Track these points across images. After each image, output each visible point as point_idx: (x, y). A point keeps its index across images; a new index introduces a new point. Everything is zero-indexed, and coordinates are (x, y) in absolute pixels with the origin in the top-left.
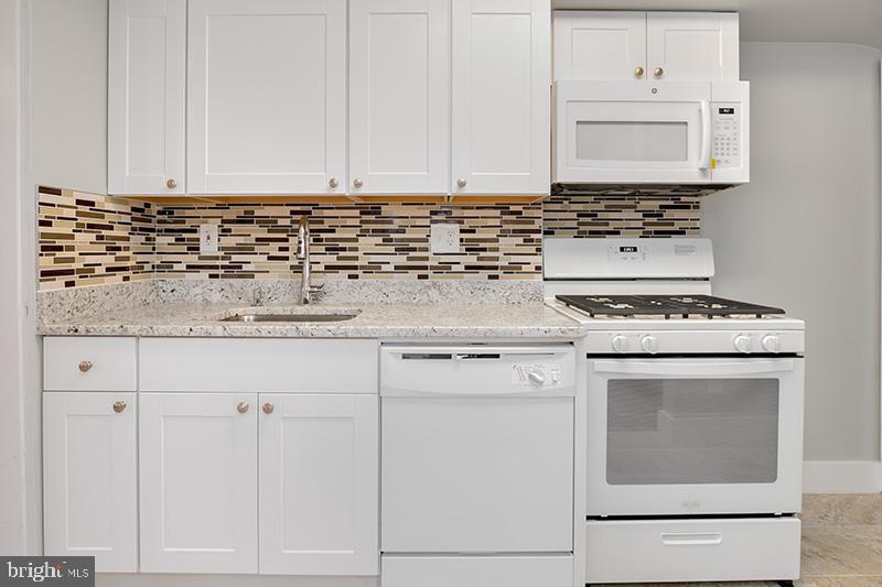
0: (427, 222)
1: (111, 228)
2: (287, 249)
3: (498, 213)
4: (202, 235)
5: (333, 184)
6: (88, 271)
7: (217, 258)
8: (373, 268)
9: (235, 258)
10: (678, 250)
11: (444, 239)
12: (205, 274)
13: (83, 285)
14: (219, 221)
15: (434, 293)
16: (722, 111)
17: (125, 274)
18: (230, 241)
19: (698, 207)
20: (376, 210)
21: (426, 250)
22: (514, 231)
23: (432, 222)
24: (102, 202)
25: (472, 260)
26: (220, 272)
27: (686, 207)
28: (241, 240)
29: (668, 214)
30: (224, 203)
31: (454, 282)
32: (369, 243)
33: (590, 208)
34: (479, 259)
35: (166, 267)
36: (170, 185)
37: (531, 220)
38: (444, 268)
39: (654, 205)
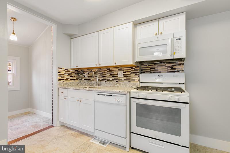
0: (117, 71)
1: (71, 73)
2: (96, 77)
3: (130, 69)
4: (85, 74)
5: (96, 65)
6: (67, 80)
7: (87, 78)
8: (109, 80)
9: (90, 78)
10: (174, 76)
11: (120, 74)
12: (86, 81)
13: (66, 82)
14: (88, 72)
15: (118, 85)
16: (177, 40)
17: (74, 80)
18: (89, 75)
19: (183, 65)
20: (109, 69)
21: (117, 76)
22: (134, 72)
23: (118, 71)
24: (69, 69)
25: (125, 78)
26: (88, 80)
27: (180, 65)
28: (90, 75)
29: (174, 67)
30: (88, 69)
31: (122, 83)
32: (108, 75)
33: (153, 66)
34: (127, 78)
35: (81, 79)
36: (77, 67)
37: (137, 70)
38: (120, 80)
39: (170, 65)
